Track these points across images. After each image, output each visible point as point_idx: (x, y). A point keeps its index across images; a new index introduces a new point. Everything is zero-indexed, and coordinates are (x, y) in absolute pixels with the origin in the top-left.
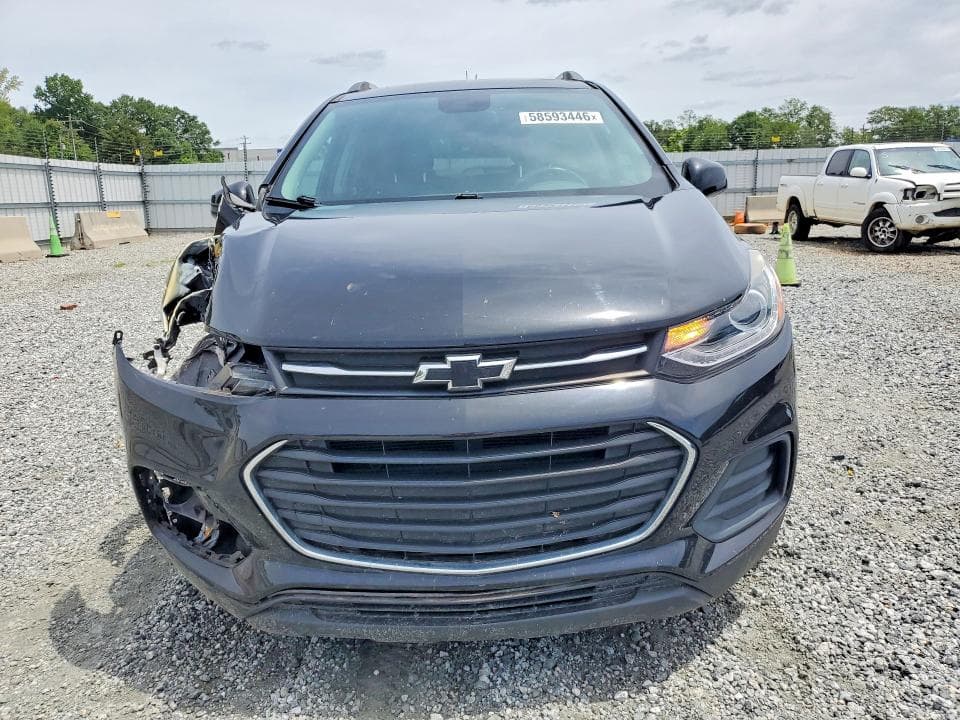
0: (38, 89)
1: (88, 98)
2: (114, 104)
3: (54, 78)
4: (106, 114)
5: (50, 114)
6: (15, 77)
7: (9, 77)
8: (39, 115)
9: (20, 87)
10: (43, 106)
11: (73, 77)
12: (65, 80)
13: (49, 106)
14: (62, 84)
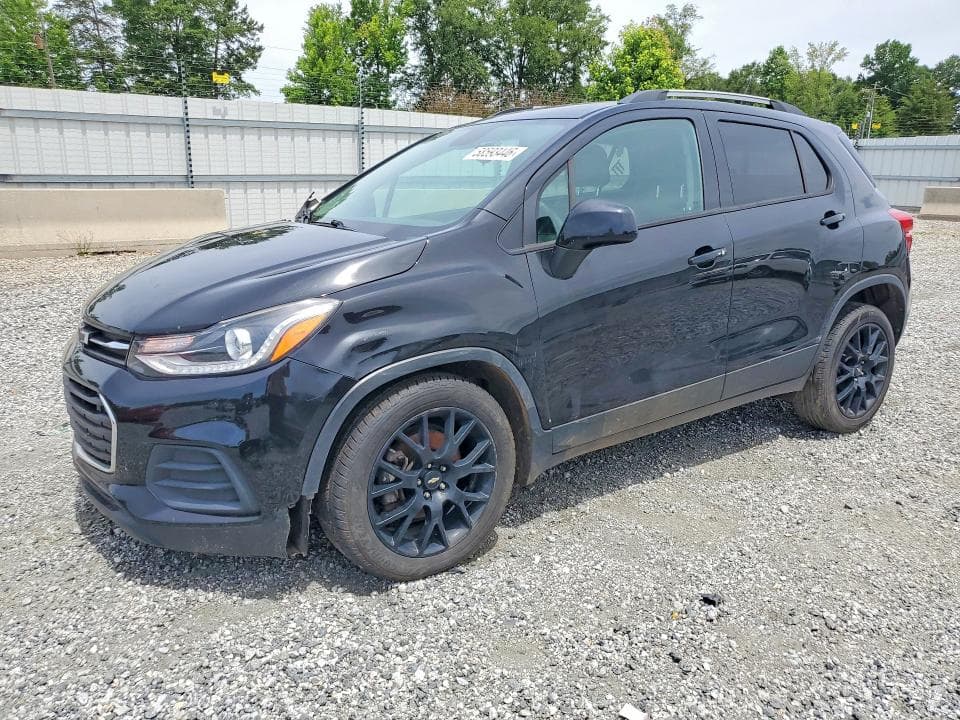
0: (868, 57)
1: (914, 62)
2: (940, 67)
3: (884, 46)
4: (928, 77)
5: (870, 82)
6: (843, 49)
7: (838, 49)
8: (862, 83)
9: (845, 58)
10: (867, 74)
11: (904, 42)
12: (896, 45)
13: (873, 74)
14: (890, 51)
